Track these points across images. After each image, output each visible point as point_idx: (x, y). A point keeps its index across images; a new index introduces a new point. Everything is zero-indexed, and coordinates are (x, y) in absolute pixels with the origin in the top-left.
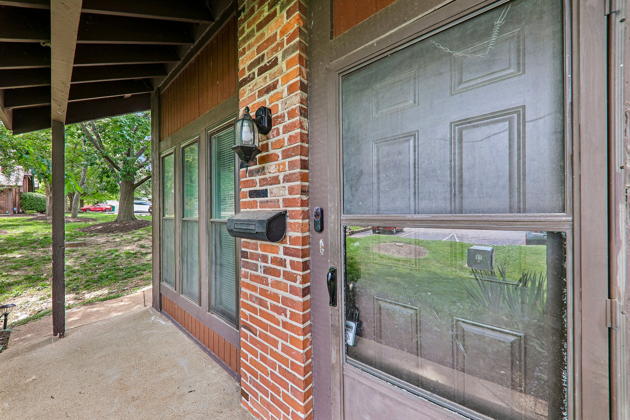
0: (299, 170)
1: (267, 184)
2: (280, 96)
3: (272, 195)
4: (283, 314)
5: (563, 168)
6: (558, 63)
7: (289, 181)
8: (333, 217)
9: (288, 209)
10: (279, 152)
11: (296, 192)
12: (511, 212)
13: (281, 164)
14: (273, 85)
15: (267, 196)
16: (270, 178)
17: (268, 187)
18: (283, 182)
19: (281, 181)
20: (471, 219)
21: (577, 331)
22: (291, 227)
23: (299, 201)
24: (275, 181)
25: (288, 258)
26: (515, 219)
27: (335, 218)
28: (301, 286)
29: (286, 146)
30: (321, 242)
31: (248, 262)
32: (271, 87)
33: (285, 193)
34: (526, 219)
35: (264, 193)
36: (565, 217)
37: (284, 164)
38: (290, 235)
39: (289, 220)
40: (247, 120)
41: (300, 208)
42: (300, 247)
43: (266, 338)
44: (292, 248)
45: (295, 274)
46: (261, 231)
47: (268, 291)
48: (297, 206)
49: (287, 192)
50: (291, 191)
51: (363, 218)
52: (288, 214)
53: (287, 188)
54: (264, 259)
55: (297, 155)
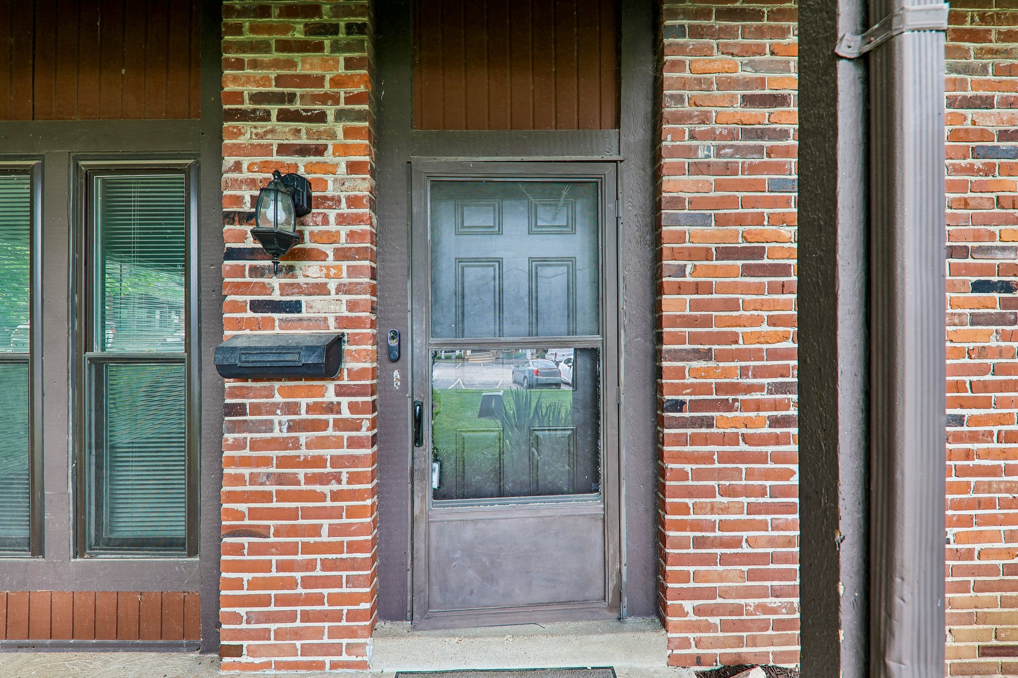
0: (368, 280)
1: (300, 293)
2: (331, 169)
3: (311, 310)
4: (333, 481)
5: (598, 305)
6: (595, 236)
7: (346, 292)
8: (418, 341)
9: (346, 331)
10: (329, 249)
11: (361, 308)
12: (568, 335)
13: (332, 267)
14: (315, 148)
15: (300, 312)
16: (307, 284)
17: (303, 299)
18: (337, 294)
19: (333, 292)
20: (550, 340)
21: (605, 410)
22: (351, 356)
23: (369, 321)
24: (320, 289)
25: (345, 401)
26: (575, 339)
27: (422, 342)
28: (370, 434)
29: (343, 242)
30: (396, 374)
31: (245, 421)
32: (311, 149)
33: (340, 309)
34: (581, 339)
35: (296, 307)
36: (599, 338)
37: (339, 268)
38: (349, 367)
39: (346, 347)
40: (282, 192)
41: (369, 331)
42: (369, 382)
43: (294, 531)
44: (354, 385)
45: (358, 419)
46: (315, 362)
47: (299, 457)
48: (364, 328)
49: (344, 307)
50: (352, 306)
51: (457, 342)
52: (346, 338)
53: (344, 302)
54: (291, 409)
55: (366, 259)
